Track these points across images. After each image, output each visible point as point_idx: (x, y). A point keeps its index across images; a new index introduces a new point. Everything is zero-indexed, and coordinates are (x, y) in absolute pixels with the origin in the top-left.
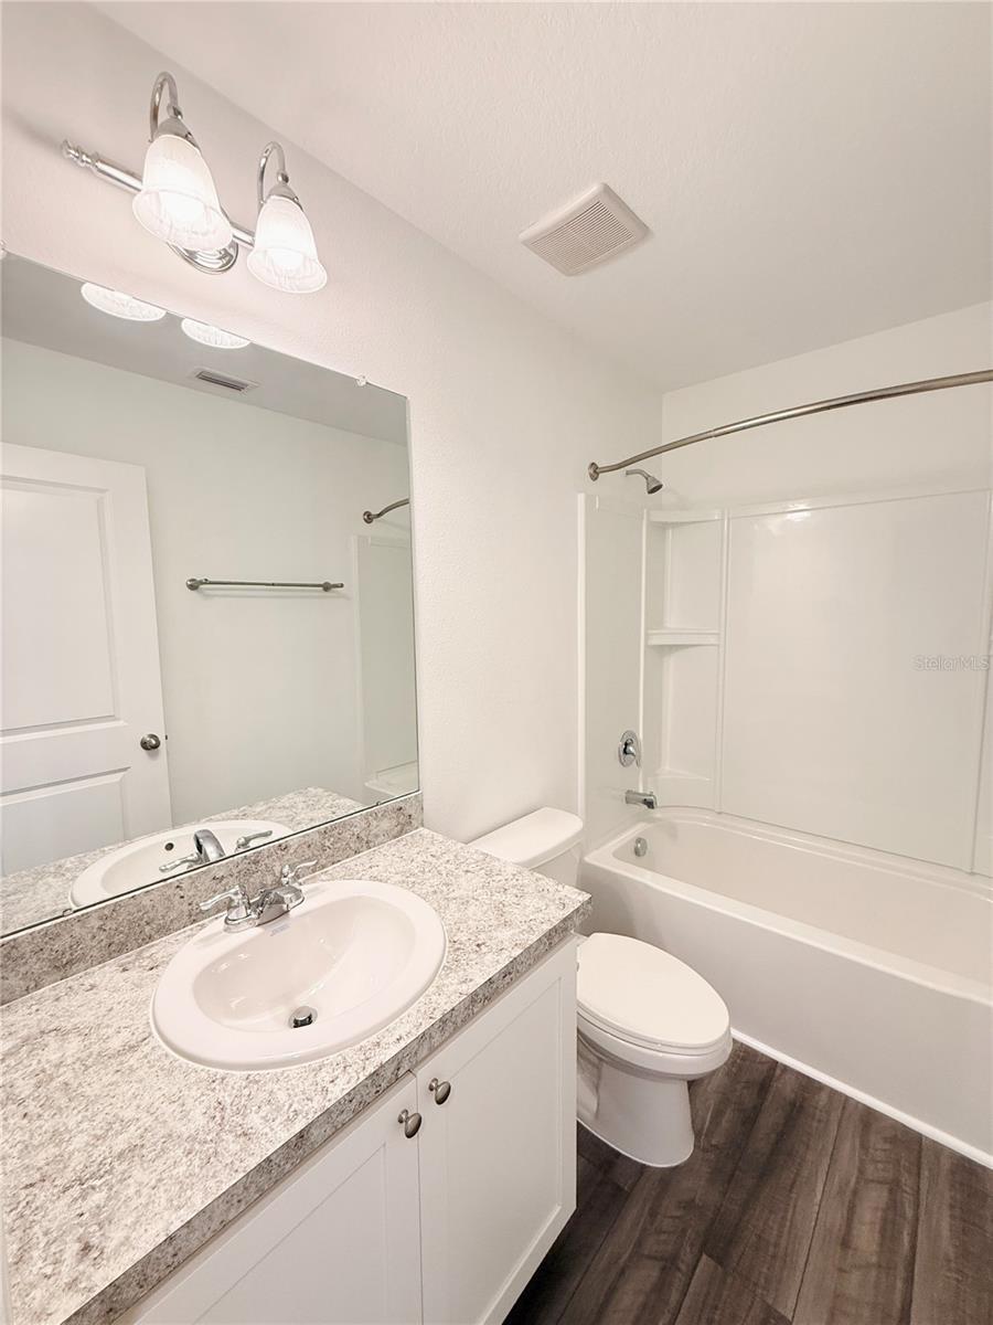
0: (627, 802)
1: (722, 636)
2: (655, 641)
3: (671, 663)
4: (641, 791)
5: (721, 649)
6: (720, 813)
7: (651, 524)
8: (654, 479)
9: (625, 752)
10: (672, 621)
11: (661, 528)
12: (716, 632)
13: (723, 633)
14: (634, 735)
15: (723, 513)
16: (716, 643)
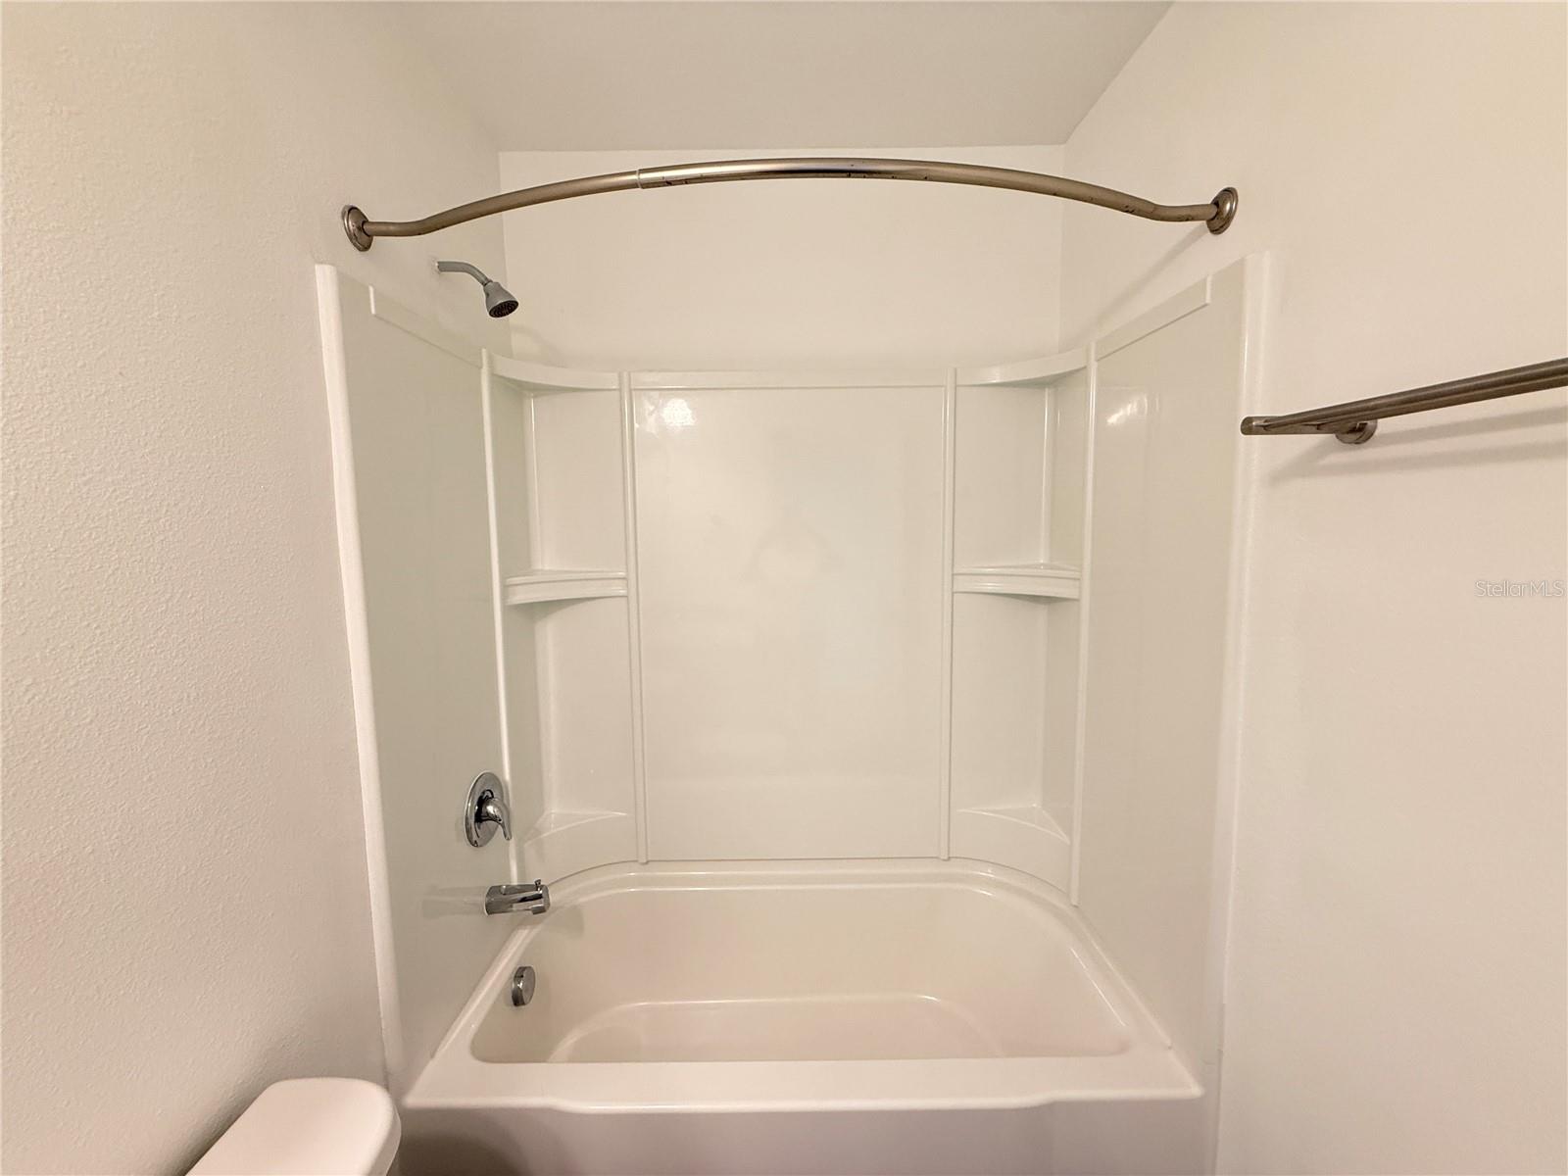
0: (490, 912)
1: (633, 581)
2: (521, 597)
3: (550, 633)
4: (515, 882)
5: (633, 604)
6: (647, 863)
7: (499, 381)
8: (499, 289)
9: (480, 817)
10: (547, 560)
11: (515, 392)
12: (622, 574)
13: (632, 576)
14: (494, 779)
15: (620, 376)
16: (623, 592)
